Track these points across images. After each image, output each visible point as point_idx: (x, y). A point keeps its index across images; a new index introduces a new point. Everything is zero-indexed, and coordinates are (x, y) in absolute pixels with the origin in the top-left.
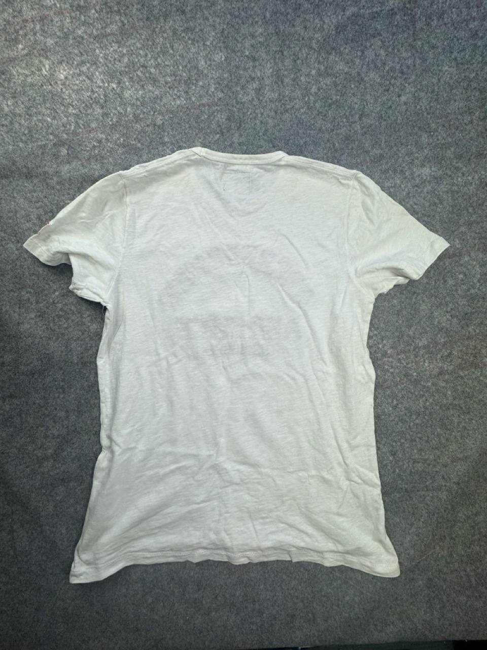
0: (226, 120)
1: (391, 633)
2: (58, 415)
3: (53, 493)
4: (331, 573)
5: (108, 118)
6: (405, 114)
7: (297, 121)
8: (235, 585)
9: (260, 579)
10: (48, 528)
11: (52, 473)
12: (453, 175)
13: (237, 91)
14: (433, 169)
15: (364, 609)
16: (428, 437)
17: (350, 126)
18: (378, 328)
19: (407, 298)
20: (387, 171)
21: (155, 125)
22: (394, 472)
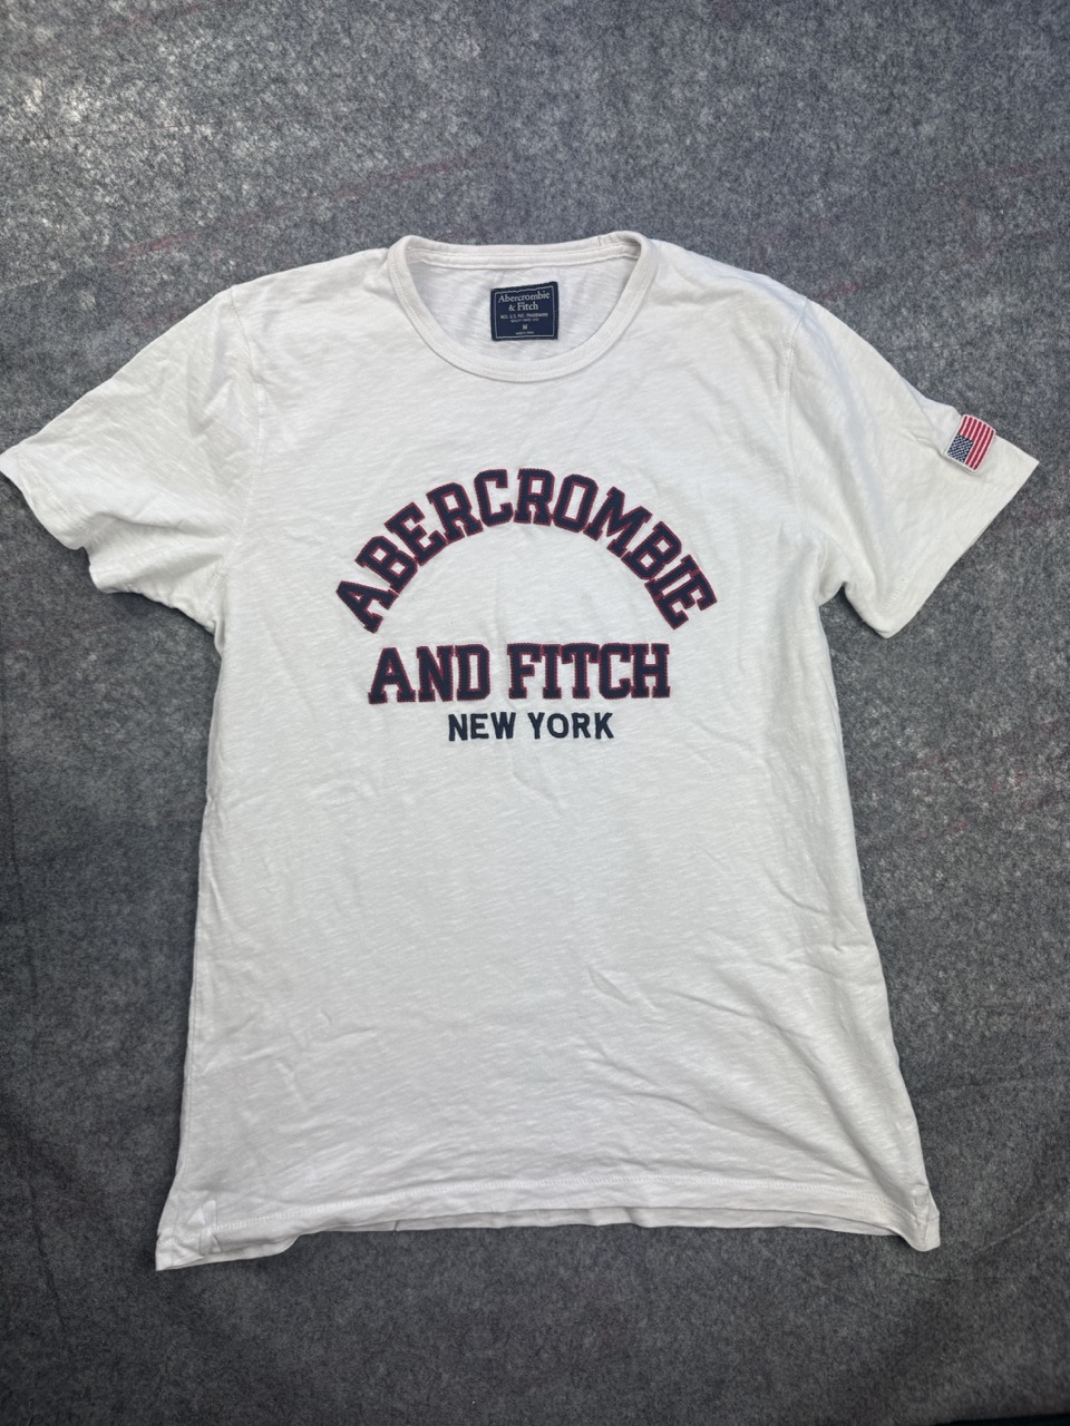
0: (491, 201)
1: (947, 1400)
2: (122, 956)
3: (127, 1143)
4: (804, 1280)
5: (194, 211)
6: (933, 168)
7: (667, 196)
8: (580, 1323)
9: (638, 1306)
10: (125, 1221)
11: (118, 1096)
12: (1058, 312)
13: (514, 130)
14: (1008, 299)
15: (881, 1351)
16: (1020, 952)
17: (800, 202)
18: (890, 700)
19: (958, 621)
20: (896, 309)
21: (314, 222)
22: (944, 1038)
